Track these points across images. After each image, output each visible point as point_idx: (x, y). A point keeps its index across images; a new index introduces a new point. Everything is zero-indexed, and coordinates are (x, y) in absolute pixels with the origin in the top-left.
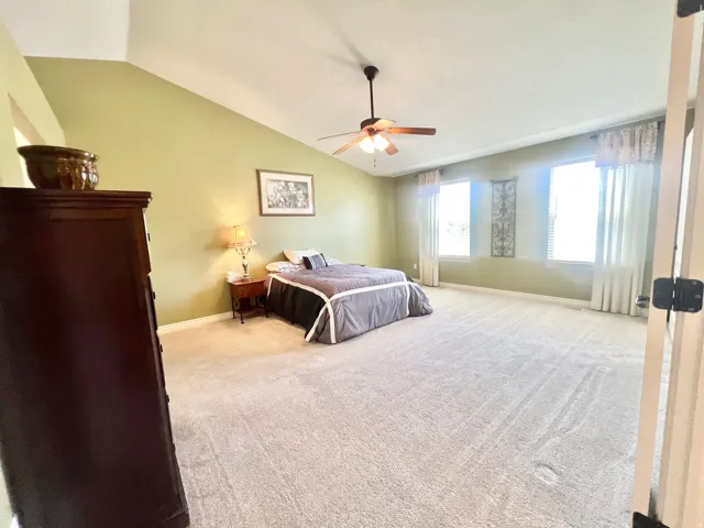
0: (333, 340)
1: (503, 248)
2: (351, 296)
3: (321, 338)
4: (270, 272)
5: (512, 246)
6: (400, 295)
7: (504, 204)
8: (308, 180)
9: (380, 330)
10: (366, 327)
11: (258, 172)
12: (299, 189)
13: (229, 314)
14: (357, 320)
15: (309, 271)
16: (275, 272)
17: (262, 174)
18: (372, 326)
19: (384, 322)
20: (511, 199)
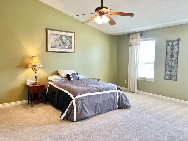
0: (75, 120)
1: (171, 75)
2: (86, 97)
3: (68, 118)
4: (49, 81)
5: (175, 75)
6: (113, 97)
7: (172, 53)
8: (72, 35)
9: (101, 115)
10: (93, 113)
11: (46, 30)
12: (67, 40)
13: (26, 101)
14: (88, 109)
15: (69, 81)
16: (51, 81)
17: (48, 31)
18: (97, 113)
19: (104, 111)
20: (176, 50)
